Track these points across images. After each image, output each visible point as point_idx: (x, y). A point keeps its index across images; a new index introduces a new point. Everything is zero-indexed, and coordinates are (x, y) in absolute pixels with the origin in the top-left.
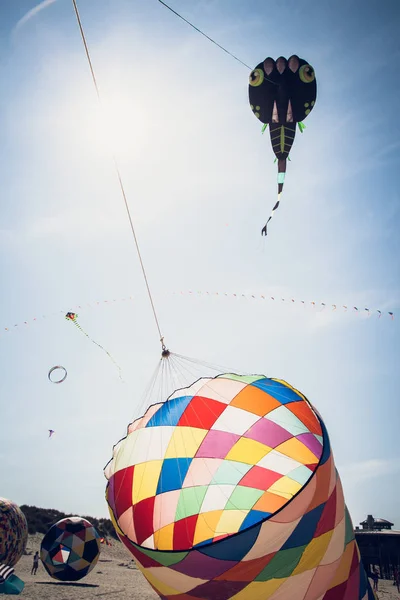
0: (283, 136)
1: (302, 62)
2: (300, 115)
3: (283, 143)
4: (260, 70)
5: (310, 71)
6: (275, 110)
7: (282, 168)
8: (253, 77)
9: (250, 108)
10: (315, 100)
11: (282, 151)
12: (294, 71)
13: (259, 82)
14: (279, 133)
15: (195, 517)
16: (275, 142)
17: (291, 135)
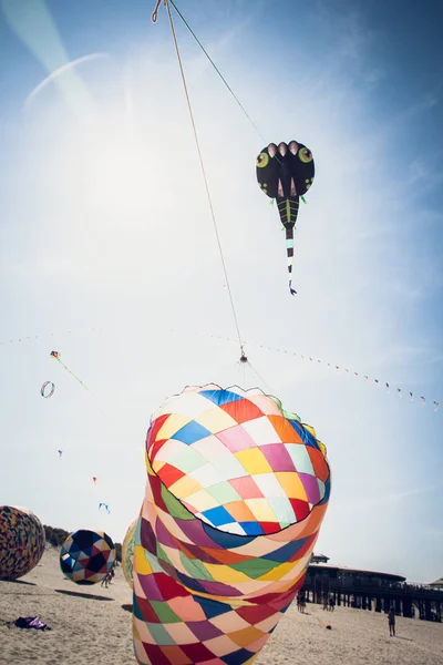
0: (288, 208)
1: (300, 146)
2: (302, 190)
3: (289, 214)
4: (265, 154)
5: (308, 153)
6: (280, 187)
7: (290, 235)
8: (259, 160)
9: (259, 185)
10: (313, 176)
11: (289, 220)
12: (294, 153)
13: (265, 163)
14: (284, 205)
15: (182, 474)
16: (283, 213)
17: (295, 207)
